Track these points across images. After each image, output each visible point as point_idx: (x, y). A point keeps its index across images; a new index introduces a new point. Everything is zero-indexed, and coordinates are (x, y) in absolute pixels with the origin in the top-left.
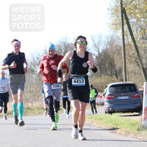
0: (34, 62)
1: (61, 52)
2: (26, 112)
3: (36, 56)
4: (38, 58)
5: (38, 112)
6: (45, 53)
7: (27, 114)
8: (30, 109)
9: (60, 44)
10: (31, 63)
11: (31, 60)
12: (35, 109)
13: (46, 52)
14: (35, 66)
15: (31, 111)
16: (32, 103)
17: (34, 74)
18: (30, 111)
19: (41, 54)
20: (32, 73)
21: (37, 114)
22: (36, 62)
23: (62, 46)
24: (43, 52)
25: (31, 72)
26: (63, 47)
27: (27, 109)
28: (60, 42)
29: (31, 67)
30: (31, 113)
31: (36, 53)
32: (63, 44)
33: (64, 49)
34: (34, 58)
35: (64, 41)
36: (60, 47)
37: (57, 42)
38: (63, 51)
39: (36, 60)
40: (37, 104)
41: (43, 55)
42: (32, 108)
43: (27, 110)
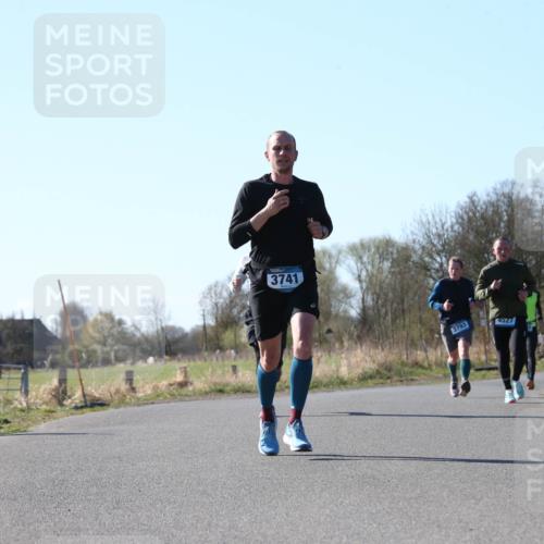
0: (430, 246)
1: (501, 219)
2: (411, 373)
3: (434, 231)
4: (439, 236)
5: (440, 375)
6: (457, 222)
7: (412, 380)
8: (422, 367)
9: (498, 200)
10: (423, 248)
11: (421, 240)
12: (434, 367)
13: (460, 220)
14: (432, 257)
15: (424, 371)
16: (426, 351)
17: (431, 276)
18: (420, 370)
19: (448, 225)
20: (426, 275)
21: (437, 378)
22: (434, 245)
23: (501, 204)
24: (454, 220)
25: (423, 271)
26: (504, 208)
27: (413, 366)
28: (497, 194)
29: (421, 258)
30: (423, 376)
31: (436, 223)
32: (506, 200)
33: (506, 211)
34: (429, 237)
35: (506, 190)
36: (498, 206)
37: (488, 195)
38: (505, 218)
39: (435, 242)
40: (439, 353)
41: (452, 227)
42: (426, 364)
43: (414, 369)
